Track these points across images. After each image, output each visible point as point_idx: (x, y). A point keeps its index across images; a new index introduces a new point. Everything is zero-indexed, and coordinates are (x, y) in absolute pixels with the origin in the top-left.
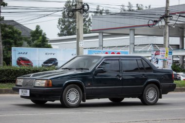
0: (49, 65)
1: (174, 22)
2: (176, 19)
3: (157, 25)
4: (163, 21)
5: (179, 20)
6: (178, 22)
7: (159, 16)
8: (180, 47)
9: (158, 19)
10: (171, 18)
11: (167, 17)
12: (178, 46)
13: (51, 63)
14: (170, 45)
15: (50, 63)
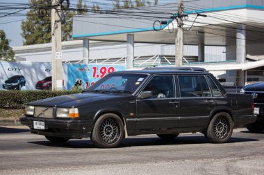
0: (13, 84)
1: (191, 24)
2: (193, 19)
3: (167, 28)
4: (175, 22)
5: (197, 20)
6: (195, 24)
7: (169, 16)
8: (199, 59)
9: (167, 20)
10: (186, 17)
11: (180, 17)
12: (197, 57)
13: (16, 82)
14: (185, 57)
15: (14, 82)
